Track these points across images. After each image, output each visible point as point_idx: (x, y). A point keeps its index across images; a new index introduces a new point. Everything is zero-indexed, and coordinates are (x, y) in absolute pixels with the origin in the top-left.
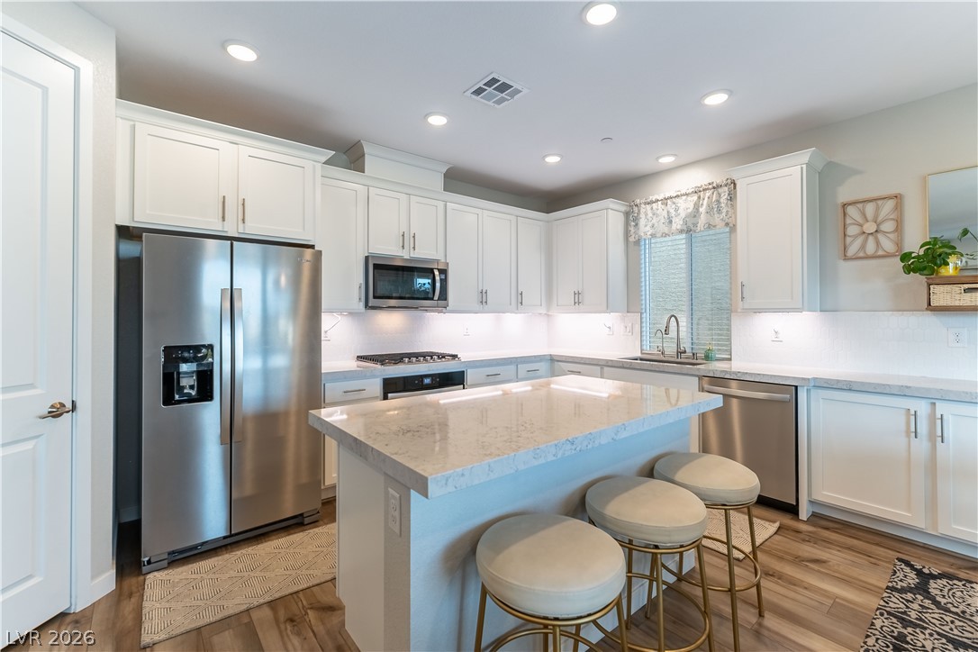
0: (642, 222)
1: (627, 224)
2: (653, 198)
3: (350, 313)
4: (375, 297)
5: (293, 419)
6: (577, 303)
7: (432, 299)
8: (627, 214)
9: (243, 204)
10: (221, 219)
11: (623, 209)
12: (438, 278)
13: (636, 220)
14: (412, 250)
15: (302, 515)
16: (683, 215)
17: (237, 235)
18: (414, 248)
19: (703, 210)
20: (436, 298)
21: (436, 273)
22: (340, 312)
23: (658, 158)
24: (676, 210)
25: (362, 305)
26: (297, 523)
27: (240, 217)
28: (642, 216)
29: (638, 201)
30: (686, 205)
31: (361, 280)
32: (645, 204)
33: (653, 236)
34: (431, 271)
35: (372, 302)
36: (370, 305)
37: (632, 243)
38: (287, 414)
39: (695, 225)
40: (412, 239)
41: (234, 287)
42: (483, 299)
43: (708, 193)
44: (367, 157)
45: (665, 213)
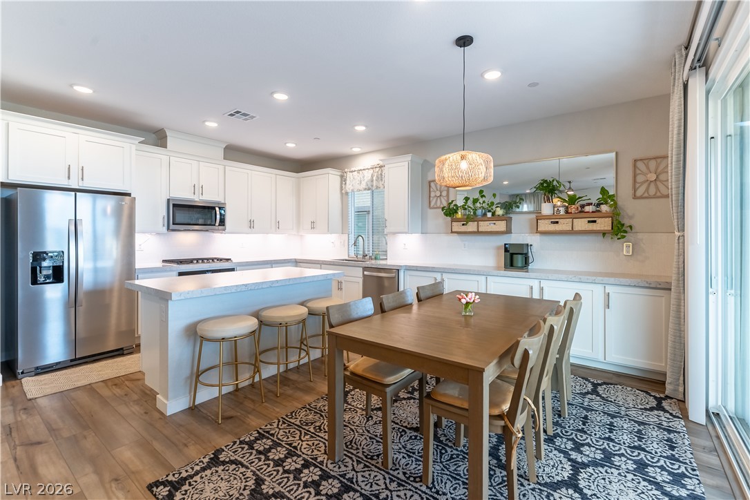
0: (348, 182)
1: (341, 184)
2: (353, 169)
3: (157, 233)
4: (173, 224)
5: (116, 294)
6: (313, 228)
7: (215, 225)
8: (342, 177)
9: (82, 170)
10: (67, 178)
11: (339, 174)
12: (218, 213)
13: (345, 180)
14: (201, 195)
15: (122, 349)
16: (366, 181)
17: (78, 187)
18: (202, 194)
19: (374, 178)
20: (217, 224)
21: (217, 209)
22: (150, 232)
23: (352, 148)
24: (363, 177)
25: (165, 228)
26: (119, 353)
27: (80, 177)
28: (348, 179)
29: (346, 170)
30: (368, 175)
31: (165, 213)
32: (350, 172)
33: (353, 191)
34: (214, 208)
35: (172, 226)
36: (171, 228)
37: (344, 195)
38: (111, 290)
39: (372, 186)
40: (201, 189)
41: (77, 218)
42: (251, 224)
43: (377, 169)
44: (168, 138)
45: (359, 178)
